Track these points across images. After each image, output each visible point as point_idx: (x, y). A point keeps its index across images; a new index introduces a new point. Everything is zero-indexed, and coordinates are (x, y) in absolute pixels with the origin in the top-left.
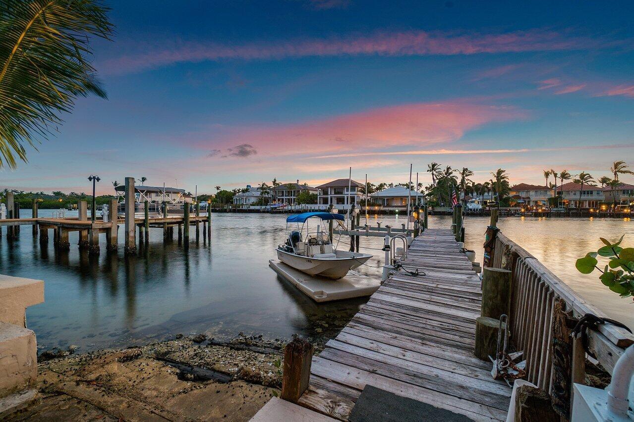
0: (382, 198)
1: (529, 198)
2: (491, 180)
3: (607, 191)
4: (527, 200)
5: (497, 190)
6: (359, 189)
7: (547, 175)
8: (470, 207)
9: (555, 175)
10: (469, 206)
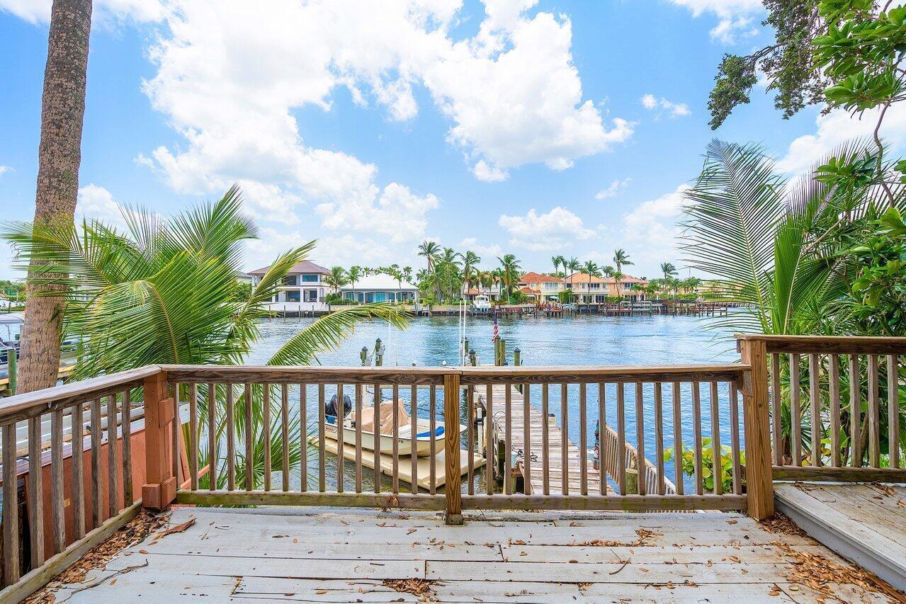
0: (360, 293)
1: (539, 291)
2: (499, 269)
3: (612, 284)
4: (537, 294)
5: (505, 281)
6: (324, 277)
7: (556, 262)
8: (478, 306)
9: (565, 264)
10: (476, 304)
